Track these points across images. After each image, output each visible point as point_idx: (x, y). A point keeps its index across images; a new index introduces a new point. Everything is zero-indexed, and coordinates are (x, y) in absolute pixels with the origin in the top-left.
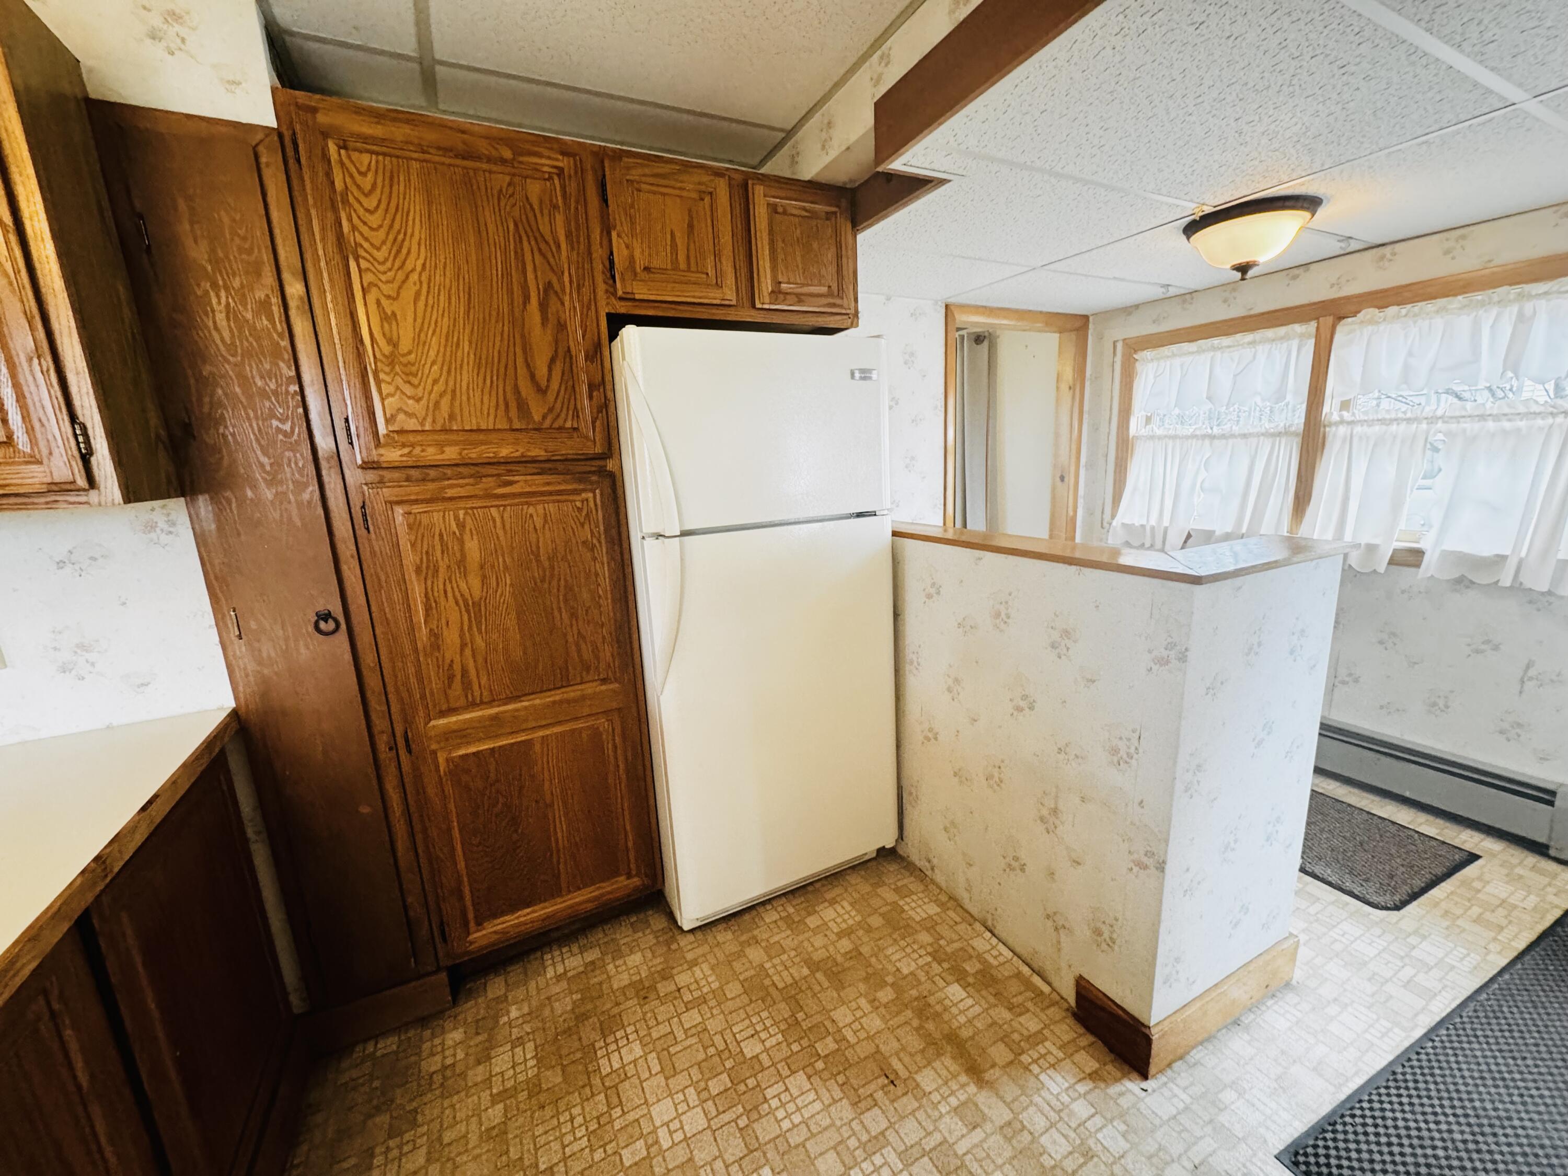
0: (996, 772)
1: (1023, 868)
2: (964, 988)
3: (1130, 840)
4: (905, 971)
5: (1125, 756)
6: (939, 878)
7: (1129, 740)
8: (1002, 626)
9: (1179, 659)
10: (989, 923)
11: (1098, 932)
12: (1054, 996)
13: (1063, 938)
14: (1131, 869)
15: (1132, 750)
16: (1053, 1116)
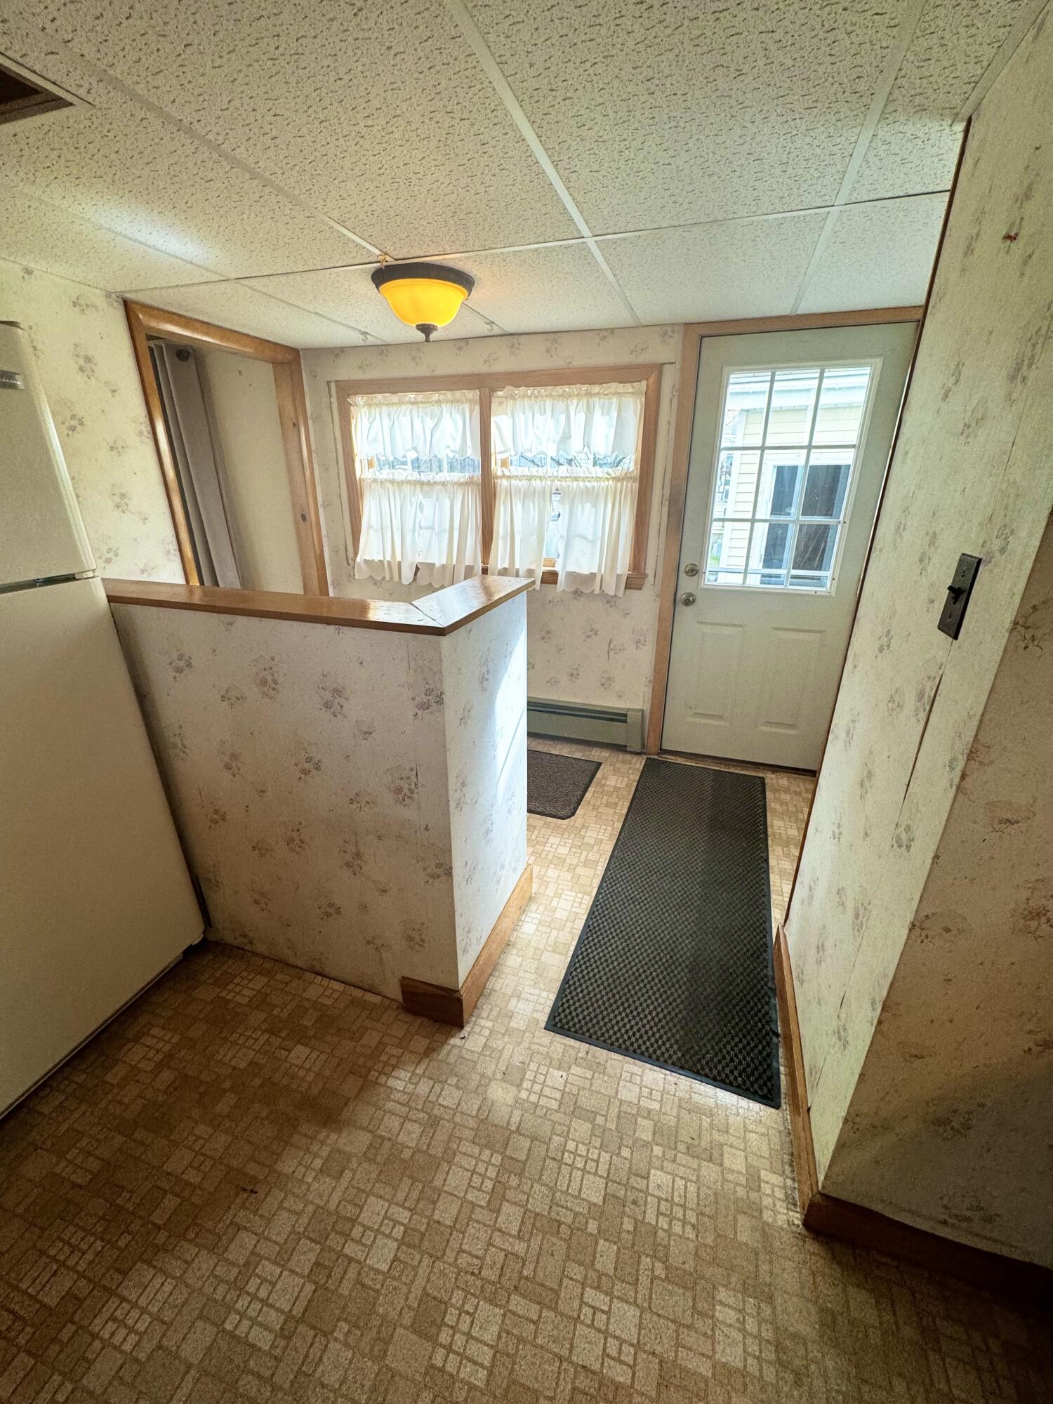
0: (295, 835)
1: (338, 911)
2: (306, 1045)
3: (423, 859)
4: (242, 1065)
5: (408, 793)
6: (261, 948)
7: (408, 778)
8: (272, 693)
9: (437, 702)
10: (318, 968)
11: (410, 939)
12: (387, 1002)
13: (385, 955)
14: (427, 882)
15: (413, 787)
16: (404, 1110)
